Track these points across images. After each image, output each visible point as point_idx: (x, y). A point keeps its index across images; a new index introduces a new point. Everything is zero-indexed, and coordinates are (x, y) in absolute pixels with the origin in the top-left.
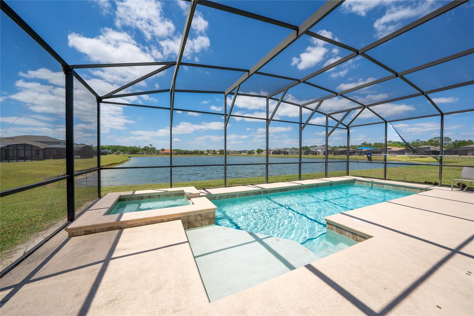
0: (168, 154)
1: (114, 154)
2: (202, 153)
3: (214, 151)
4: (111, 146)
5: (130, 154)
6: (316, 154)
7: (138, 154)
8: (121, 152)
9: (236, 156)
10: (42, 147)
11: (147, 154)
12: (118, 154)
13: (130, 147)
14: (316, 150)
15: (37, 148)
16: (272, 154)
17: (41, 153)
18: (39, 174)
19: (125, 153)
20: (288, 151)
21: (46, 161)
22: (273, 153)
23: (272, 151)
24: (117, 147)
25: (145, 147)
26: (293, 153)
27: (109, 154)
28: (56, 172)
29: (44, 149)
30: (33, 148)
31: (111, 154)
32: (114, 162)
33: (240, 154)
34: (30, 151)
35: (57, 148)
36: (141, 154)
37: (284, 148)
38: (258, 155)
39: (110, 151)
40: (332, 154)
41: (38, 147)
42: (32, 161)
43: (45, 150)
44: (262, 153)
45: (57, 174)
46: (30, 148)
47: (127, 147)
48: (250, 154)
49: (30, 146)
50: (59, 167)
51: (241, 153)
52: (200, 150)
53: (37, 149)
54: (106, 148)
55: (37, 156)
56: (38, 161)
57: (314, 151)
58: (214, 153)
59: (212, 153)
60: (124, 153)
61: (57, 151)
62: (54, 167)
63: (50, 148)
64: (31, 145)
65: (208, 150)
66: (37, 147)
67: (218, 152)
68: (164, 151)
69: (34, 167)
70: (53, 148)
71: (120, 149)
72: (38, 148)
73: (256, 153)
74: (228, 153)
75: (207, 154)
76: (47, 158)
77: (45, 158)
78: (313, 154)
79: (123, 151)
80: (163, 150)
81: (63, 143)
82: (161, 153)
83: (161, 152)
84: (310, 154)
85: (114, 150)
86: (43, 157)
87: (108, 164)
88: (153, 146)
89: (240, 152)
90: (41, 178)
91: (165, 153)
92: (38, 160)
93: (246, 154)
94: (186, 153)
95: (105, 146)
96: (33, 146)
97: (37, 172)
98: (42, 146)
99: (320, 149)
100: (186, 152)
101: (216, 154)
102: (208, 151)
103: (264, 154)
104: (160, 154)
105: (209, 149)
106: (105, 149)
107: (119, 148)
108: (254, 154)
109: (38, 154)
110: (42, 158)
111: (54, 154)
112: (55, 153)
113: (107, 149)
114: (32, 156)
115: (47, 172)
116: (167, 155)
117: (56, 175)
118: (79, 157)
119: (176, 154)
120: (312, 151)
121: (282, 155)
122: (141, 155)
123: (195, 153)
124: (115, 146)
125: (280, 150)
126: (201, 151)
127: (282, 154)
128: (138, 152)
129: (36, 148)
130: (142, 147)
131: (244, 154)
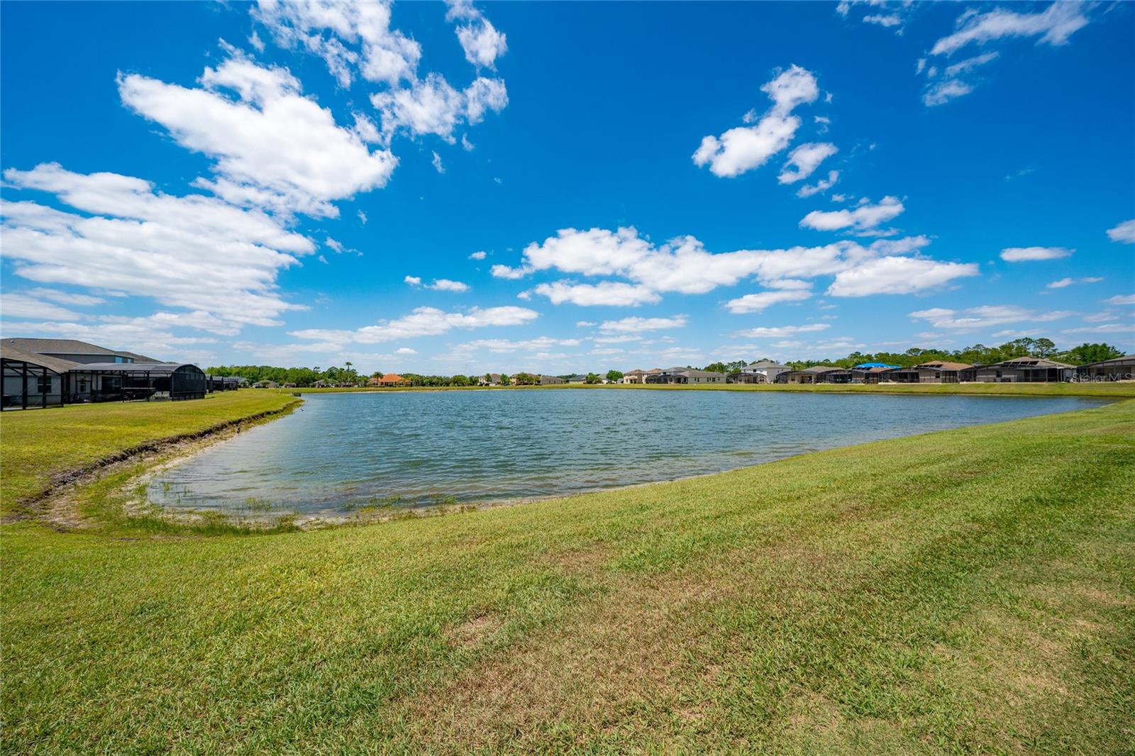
0: (391, 386)
1: (254, 386)
2: (473, 382)
3: (504, 377)
4: (246, 368)
5: (294, 386)
6: (755, 382)
7: (313, 386)
8: (272, 383)
9: (558, 388)
10: (59, 370)
11: (337, 386)
12: (264, 387)
13: (293, 370)
14: (755, 371)
15: (42, 370)
16: (647, 383)
17: (56, 385)
18: (28, 459)
19: (281, 385)
20: (686, 374)
21: (68, 409)
22: (648, 381)
23: (646, 376)
24: (261, 369)
25: (330, 370)
26: (697, 379)
27: (240, 387)
28: (94, 447)
29: (65, 373)
30: (30, 371)
31: (245, 386)
32: (268, 410)
33: (567, 385)
34: (20, 381)
35: (103, 372)
36: (323, 386)
37: (675, 368)
38: (609, 385)
39: (244, 380)
40: (796, 381)
41: (45, 369)
42: (24, 409)
43: (66, 377)
44: (619, 380)
45: (98, 453)
46: (21, 371)
47: (285, 370)
48: (590, 383)
49: (21, 365)
50: (105, 428)
51: (568, 381)
52: (468, 376)
53: (42, 374)
54: (233, 372)
55: (42, 394)
56: (44, 407)
57: (750, 375)
58: (504, 381)
59: (499, 383)
60: (278, 384)
61: (104, 380)
62: (90, 427)
63: (82, 372)
64: (25, 363)
65: (488, 375)
66: (41, 367)
67: (514, 380)
68: (382, 378)
69: (17, 430)
70: (93, 373)
71: (267, 374)
72: (45, 373)
73: (605, 382)
74: (539, 382)
75: (487, 385)
76: (72, 400)
77: (68, 398)
78: (748, 382)
79: (275, 379)
80: (378, 375)
81: (121, 359)
82: (374, 384)
83: (373, 380)
84: (741, 381)
85: (253, 378)
86: (62, 397)
87: (253, 414)
88: (351, 368)
89: (567, 379)
90: (33, 475)
91: (382, 383)
92: (44, 405)
93: (581, 383)
94: (434, 383)
95: (231, 368)
96: (28, 365)
97: (25, 449)
98: (59, 366)
99: (764, 369)
100: (434, 380)
101: (508, 384)
102: (488, 378)
103: (625, 382)
104: (369, 386)
105: (491, 373)
106: (229, 374)
107: (264, 373)
108: (600, 382)
109: (45, 387)
110: (59, 399)
111: (94, 387)
112: (98, 385)
113: (235, 375)
114: (25, 395)
115: (63, 447)
116: (388, 388)
117: (92, 459)
118: (166, 394)
119: (412, 386)
120: (746, 375)
121: (672, 385)
122: (324, 389)
123: (455, 382)
124: (254, 367)
125: (665, 373)
126: (471, 378)
127: (673, 383)
128: (315, 380)
129: (40, 373)
130: (324, 369)
131: (576, 383)
